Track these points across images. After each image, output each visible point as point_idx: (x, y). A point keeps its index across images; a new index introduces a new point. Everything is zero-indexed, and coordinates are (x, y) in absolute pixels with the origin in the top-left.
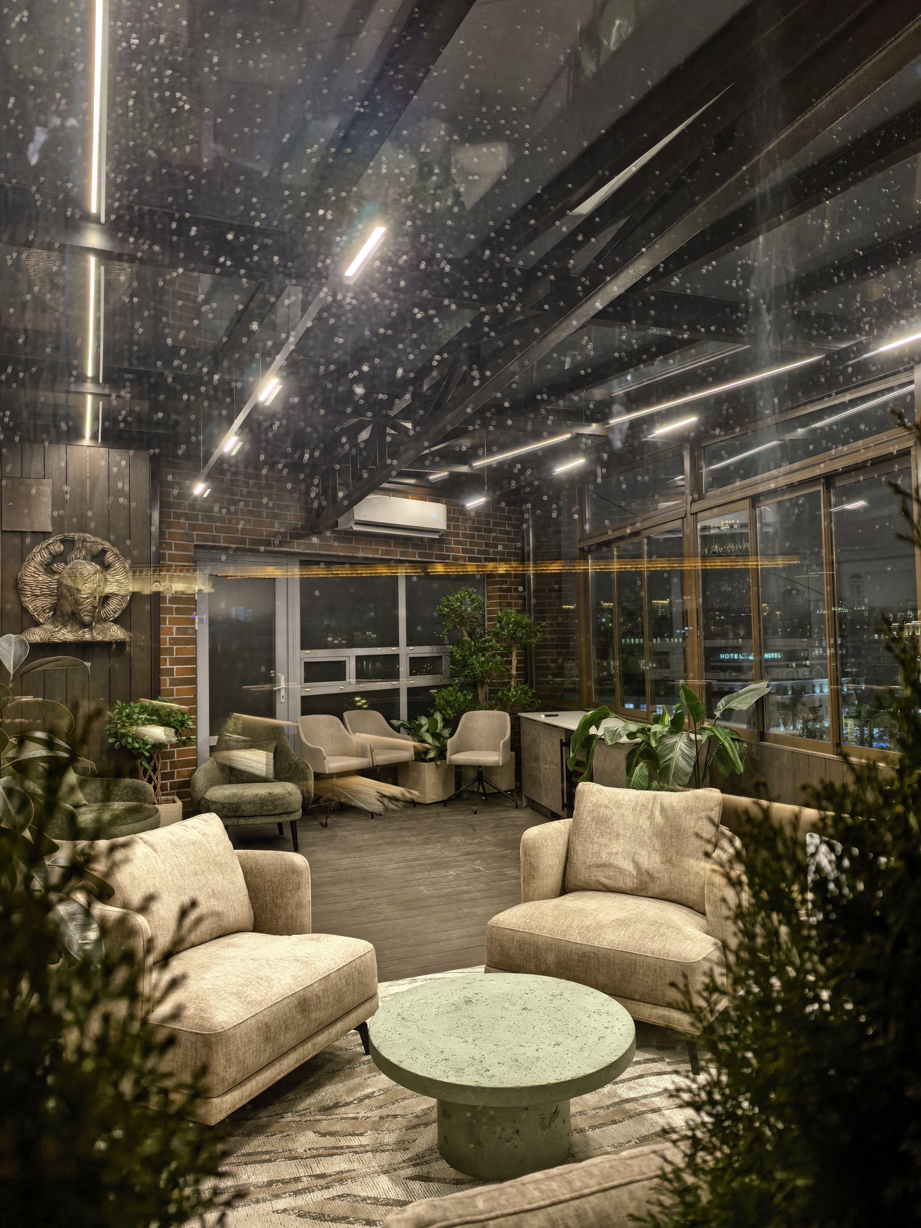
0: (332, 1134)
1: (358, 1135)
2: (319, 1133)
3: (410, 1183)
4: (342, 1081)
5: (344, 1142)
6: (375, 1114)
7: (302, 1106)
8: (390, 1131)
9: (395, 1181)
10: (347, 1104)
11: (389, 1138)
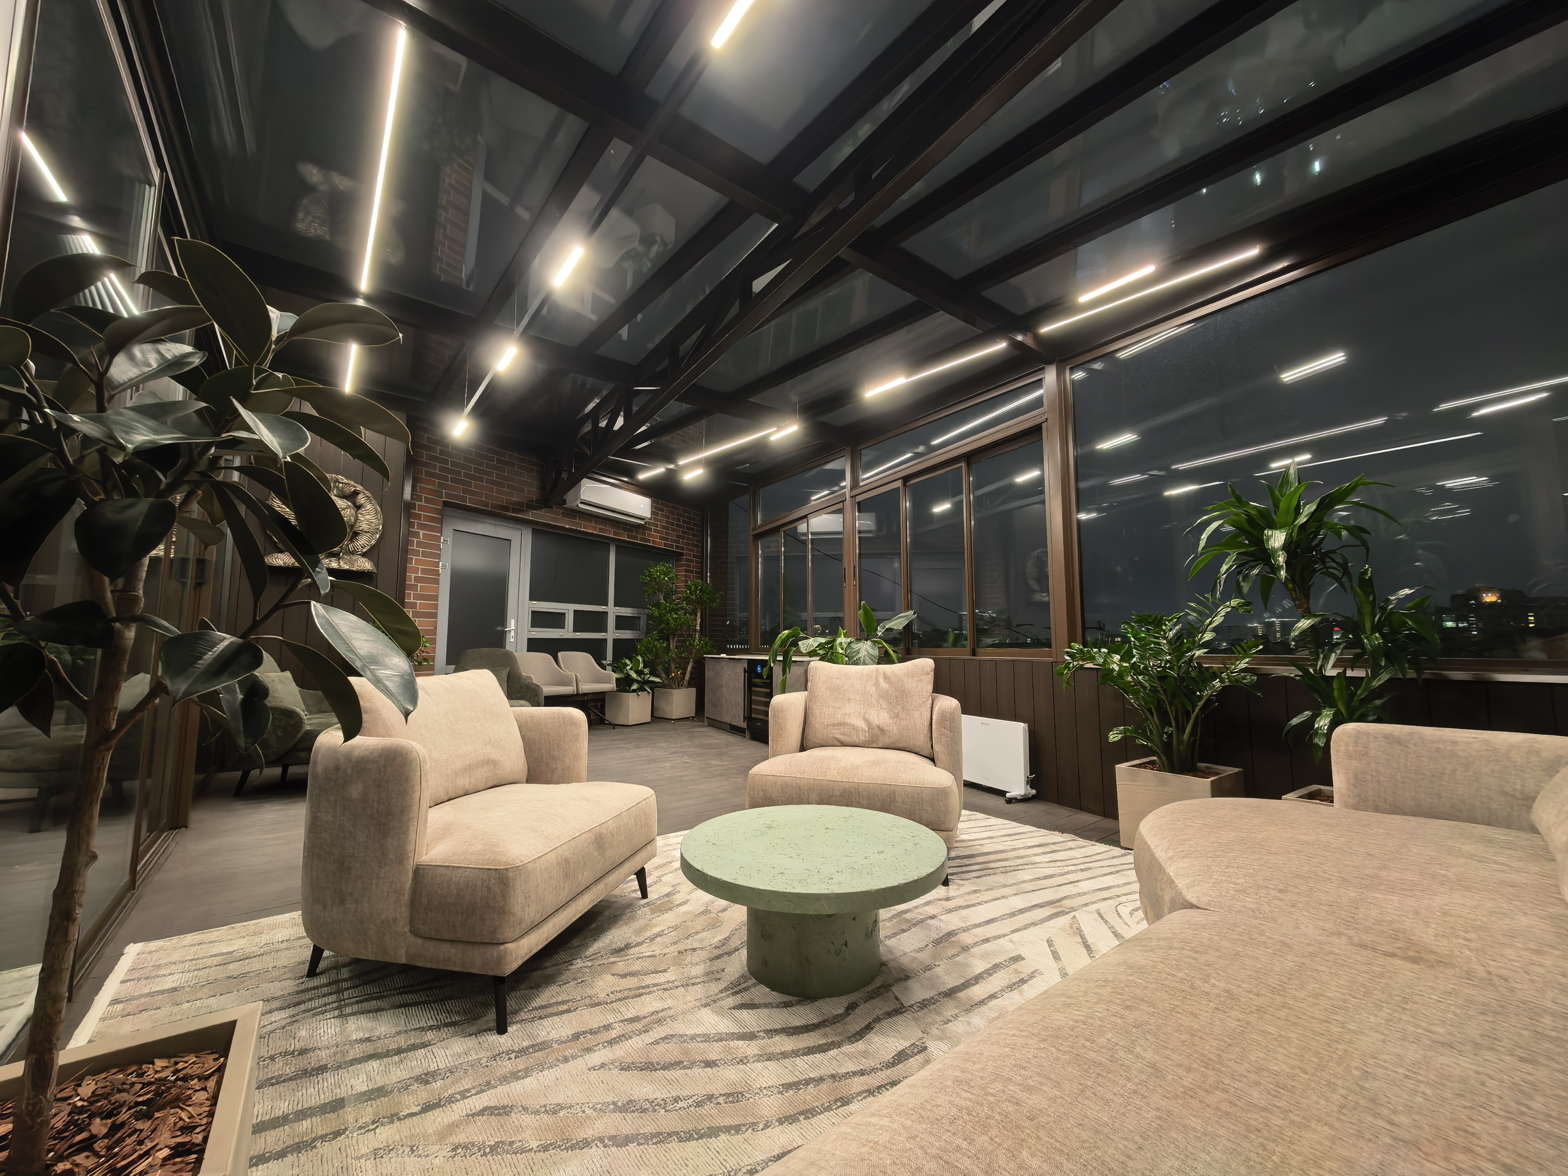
0: (633, 974)
1: (661, 972)
2: (618, 975)
3: (737, 1013)
4: (626, 924)
5: (648, 980)
6: (673, 950)
7: (590, 951)
8: (693, 964)
9: (720, 1012)
10: (638, 944)
11: (697, 970)
